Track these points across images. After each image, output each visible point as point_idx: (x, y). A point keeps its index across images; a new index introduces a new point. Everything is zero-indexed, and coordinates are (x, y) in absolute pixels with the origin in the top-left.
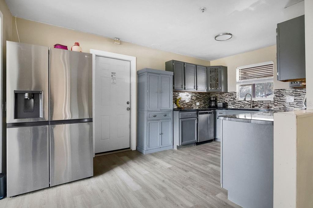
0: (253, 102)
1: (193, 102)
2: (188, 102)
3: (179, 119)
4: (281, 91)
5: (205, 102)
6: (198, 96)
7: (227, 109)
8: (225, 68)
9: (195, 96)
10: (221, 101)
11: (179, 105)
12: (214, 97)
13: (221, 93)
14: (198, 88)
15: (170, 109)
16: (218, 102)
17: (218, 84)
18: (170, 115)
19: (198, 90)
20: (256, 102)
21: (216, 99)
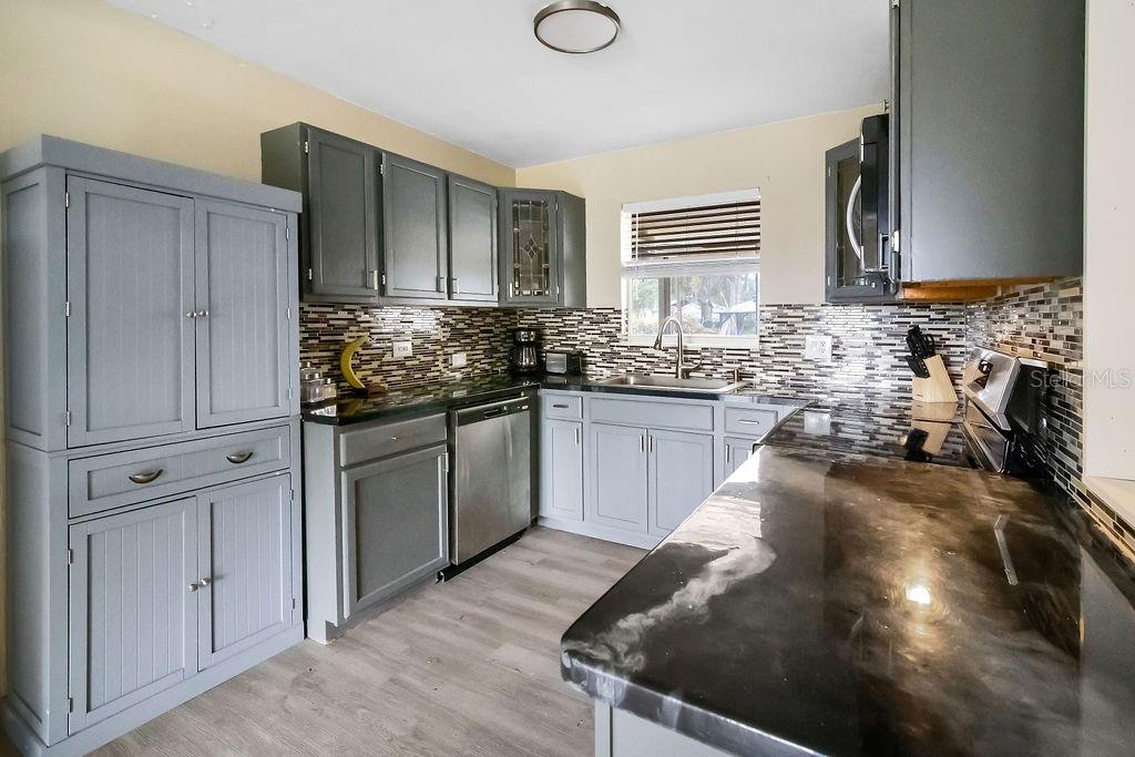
0: (686, 352)
1: (434, 353)
2: (409, 353)
3: (338, 469)
4: (785, 311)
5: (495, 350)
6: (461, 325)
7: (587, 388)
8: (578, 205)
9: (446, 324)
10: (562, 345)
11: (357, 377)
12: (528, 330)
13: (560, 313)
14: (458, 287)
15: (282, 410)
16: (548, 347)
17: (547, 270)
18: (282, 450)
19: (455, 296)
20: (695, 352)
21: (540, 336)
